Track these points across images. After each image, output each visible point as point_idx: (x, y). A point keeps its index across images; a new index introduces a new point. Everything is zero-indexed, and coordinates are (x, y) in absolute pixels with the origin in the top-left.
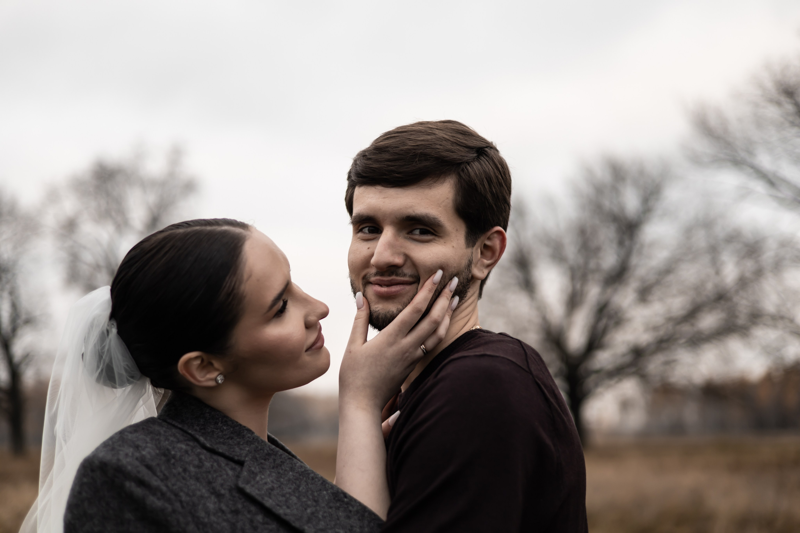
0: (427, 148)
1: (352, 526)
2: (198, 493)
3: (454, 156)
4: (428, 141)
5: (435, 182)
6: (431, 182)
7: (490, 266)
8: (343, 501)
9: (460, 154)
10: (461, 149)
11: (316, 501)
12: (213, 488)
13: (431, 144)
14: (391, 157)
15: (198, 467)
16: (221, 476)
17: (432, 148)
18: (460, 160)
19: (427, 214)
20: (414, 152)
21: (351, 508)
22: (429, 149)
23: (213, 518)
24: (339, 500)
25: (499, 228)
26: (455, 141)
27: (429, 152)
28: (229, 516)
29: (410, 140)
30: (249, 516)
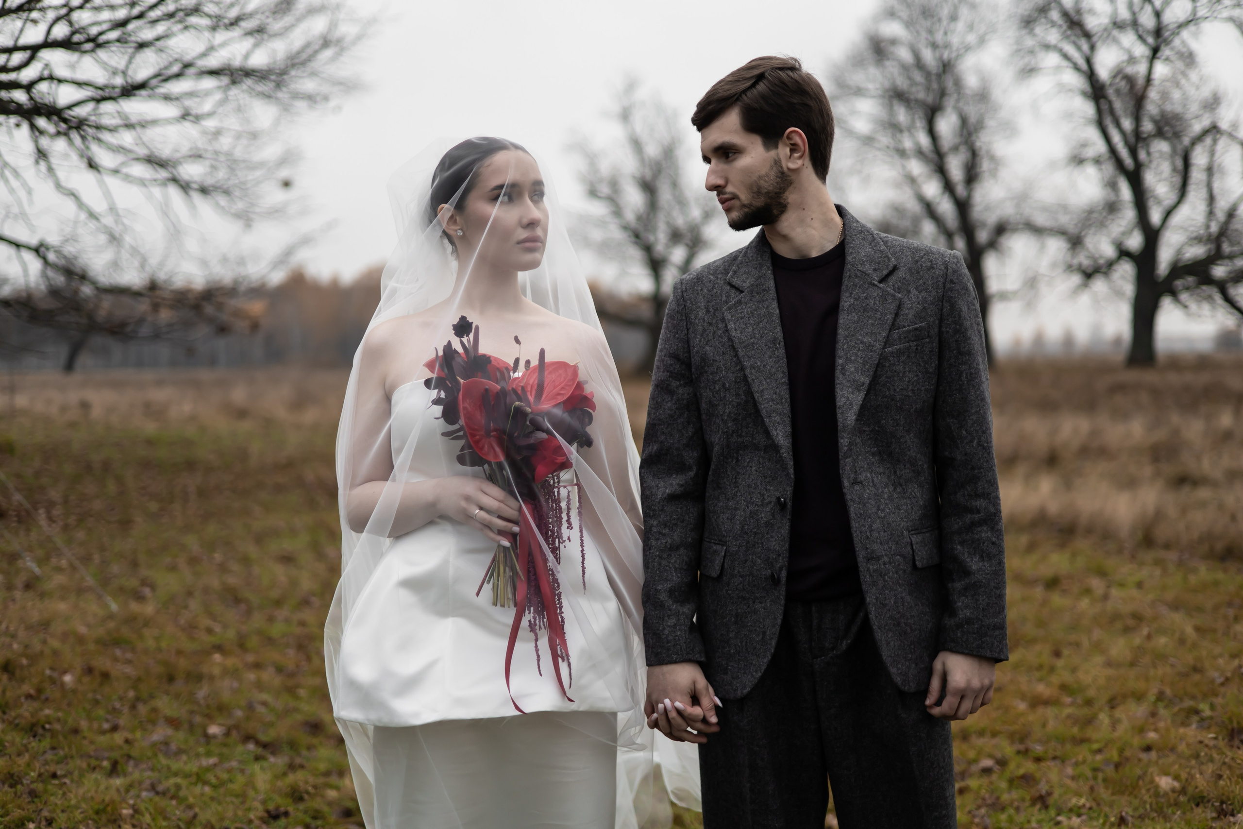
1: (767, 364)
2: (699, 304)
8: (776, 346)
11: (762, 337)
12: (708, 306)
15: (710, 291)
16: (716, 300)
21: (776, 352)
23: (697, 321)
24: (774, 344)
28: (706, 324)
30: (715, 329)
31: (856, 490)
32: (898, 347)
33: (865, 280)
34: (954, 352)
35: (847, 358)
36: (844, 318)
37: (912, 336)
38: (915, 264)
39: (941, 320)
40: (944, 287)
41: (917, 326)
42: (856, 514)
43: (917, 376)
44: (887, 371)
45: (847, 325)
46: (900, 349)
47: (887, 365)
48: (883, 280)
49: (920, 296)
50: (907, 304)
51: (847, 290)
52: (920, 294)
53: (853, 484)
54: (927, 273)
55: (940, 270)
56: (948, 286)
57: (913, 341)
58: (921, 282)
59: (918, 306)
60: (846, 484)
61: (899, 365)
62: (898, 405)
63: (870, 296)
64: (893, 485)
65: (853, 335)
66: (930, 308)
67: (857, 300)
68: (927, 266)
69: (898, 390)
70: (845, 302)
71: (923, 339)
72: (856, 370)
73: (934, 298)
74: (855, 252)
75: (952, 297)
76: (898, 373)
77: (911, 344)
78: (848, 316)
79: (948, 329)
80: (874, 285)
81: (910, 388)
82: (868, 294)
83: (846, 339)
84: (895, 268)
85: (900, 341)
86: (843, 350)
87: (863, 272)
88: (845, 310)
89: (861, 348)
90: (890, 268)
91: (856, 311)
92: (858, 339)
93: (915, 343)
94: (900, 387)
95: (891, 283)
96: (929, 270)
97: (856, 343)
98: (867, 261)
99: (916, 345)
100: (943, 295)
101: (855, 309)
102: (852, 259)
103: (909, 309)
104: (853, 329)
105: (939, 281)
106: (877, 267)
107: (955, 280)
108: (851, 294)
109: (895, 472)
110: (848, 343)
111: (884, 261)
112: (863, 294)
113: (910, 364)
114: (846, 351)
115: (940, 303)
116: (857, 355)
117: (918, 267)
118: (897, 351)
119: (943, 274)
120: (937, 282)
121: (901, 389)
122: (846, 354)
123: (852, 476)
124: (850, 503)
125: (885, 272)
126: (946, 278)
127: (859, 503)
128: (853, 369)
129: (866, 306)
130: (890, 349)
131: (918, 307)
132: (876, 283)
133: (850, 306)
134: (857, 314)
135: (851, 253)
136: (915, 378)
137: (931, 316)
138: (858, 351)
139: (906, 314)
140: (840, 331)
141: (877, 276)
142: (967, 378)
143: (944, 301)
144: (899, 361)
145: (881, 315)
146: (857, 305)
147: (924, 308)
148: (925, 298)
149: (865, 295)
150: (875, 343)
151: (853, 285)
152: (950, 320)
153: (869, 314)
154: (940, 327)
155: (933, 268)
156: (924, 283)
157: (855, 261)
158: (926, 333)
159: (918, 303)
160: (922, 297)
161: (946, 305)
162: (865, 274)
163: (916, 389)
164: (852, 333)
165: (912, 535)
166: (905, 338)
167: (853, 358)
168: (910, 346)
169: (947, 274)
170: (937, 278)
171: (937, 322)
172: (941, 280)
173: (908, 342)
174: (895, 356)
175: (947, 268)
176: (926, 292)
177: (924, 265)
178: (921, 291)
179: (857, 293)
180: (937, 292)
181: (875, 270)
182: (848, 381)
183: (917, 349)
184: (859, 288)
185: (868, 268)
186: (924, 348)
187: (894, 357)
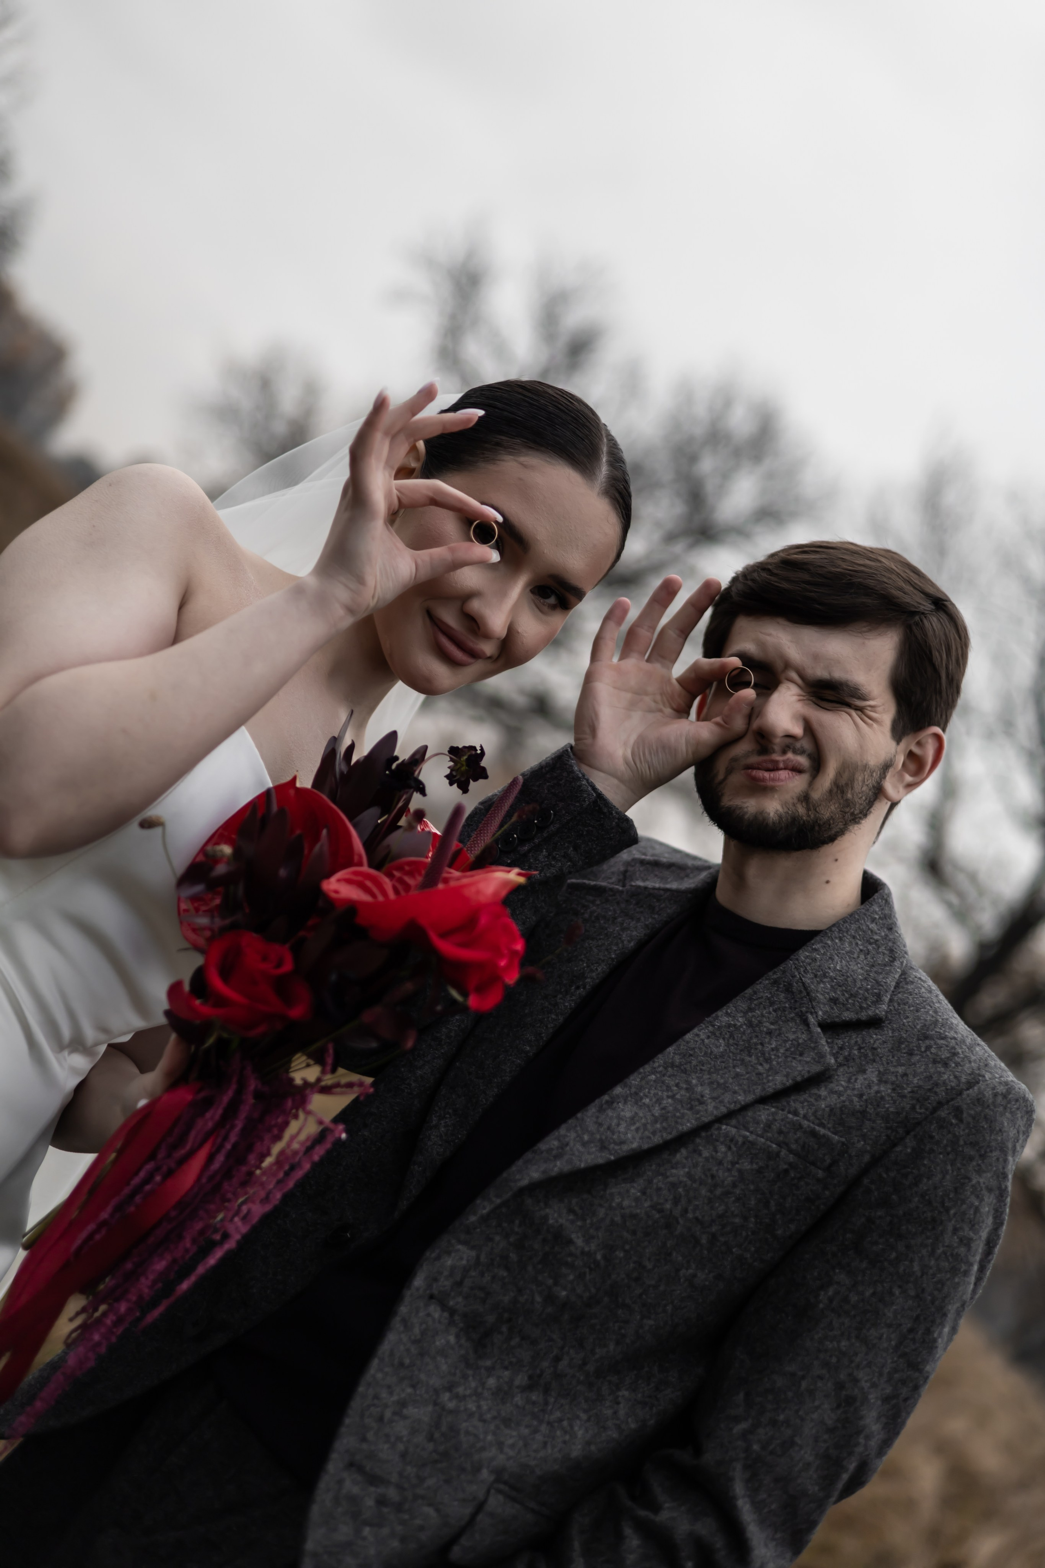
0: (870, 578)
3: (907, 599)
4: (870, 567)
5: (870, 630)
6: (864, 629)
7: (911, 786)
9: (914, 599)
10: (915, 592)
13: (875, 574)
14: (811, 579)
17: (878, 580)
18: (915, 607)
19: (847, 681)
20: (850, 580)
22: (874, 580)
25: (937, 730)
26: (907, 579)
27: (873, 584)
29: (843, 560)
31: (429, 1315)
32: (752, 1138)
33: (798, 1004)
34: (849, 1236)
35: (636, 1094)
36: (698, 1035)
37: (796, 1141)
38: (918, 1039)
39: (876, 1161)
40: (935, 1110)
41: (822, 1131)
42: (392, 1354)
43: (746, 1219)
44: (695, 1165)
45: (693, 1049)
46: (753, 1143)
47: (706, 1154)
48: (831, 1028)
49: (876, 1088)
50: (840, 1083)
51: (751, 999)
52: (878, 1085)
53: (431, 1297)
54: (927, 1065)
55: (956, 1077)
56: (943, 1113)
57: (791, 1151)
58: (901, 1070)
59: (856, 1099)
60: (419, 1282)
61: (729, 1170)
62: (669, 1243)
63: (780, 1035)
64: (530, 1377)
65: (685, 1071)
66: (874, 1122)
67: (750, 1024)
68: (937, 1055)
69: (690, 1215)
70: (728, 1015)
71: (813, 1163)
72: (632, 1118)
73: (898, 1113)
74: (824, 954)
75: (932, 1137)
76: (715, 1186)
77: (784, 1152)
78: (708, 1037)
79: (873, 1187)
80: (806, 1023)
81: (714, 1229)
82: (780, 1029)
83: (666, 1068)
84: (875, 1023)
85: (765, 1131)
86: (642, 1079)
87: (806, 988)
88: (713, 1026)
89: (678, 1096)
90: (863, 1016)
91: (731, 1041)
92: (688, 1082)
93: (791, 1158)
94: (698, 1214)
95: (840, 1042)
96: (935, 1062)
97: (677, 1085)
98: (832, 979)
99: (790, 1164)
100: (919, 1123)
101: (732, 1036)
102: (807, 957)
103: (832, 1092)
104: (694, 1063)
105: (936, 1093)
106: (842, 999)
107: (965, 1115)
108: (750, 1009)
109: (557, 1359)
110: (664, 1075)
111: (866, 999)
112: (772, 1024)
113: (752, 1187)
114: (647, 1083)
115: (901, 1131)
116: (659, 1101)
117: (919, 1047)
118: (744, 1143)
119: (952, 1088)
120: (930, 1090)
121: (697, 1219)
122: (641, 1088)
123: (445, 1283)
124: (396, 1323)
125: (847, 1016)
126: (952, 1099)
127: (416, 1342)
128: (628, 1114)
129: (756, 1044)
130: (734, 1131)
131: (851, 1101)
132: (812, 1020)
133: (729, 1026)
134: (728, 1045)
135: (816, 950)
136: (737, 1220)
137: (864, 1137)
138: (668, 1097)
139: (820, 1096)
140: (671, 1049)
141: (825, 1013)
142: (831, 1300)
143: (913, 1133)
144: (733, 1163)
145: (768, 1070)
146: (744, 1033)
147: (863, 1113)
148: (882, 1098)
149: (772, 1027)
150: (709, 1101)
151: (769, 999)
152: (892, 1174)
153: (747, 1059)
154: (865, 1171)
155: (946, 1065)
156: (905, 1075)
157: (810, 964)
158: (828, 1160)
159: (861, 1096)
160: (878, 1092)
161: (910, 1142)
162: (808, 994)
163: (722, 1239)
164: (688, 1067)
165: (500, 1491)
166: (780, 1132)
167: (647, 1101)
168: (778, 1154)
169: (960, 1093)
170: (936, 1084)
171: (867, 1158)
172: (942, 1093)
173: (778, 1145)
174: (734, 1149)
175: (970, 1085)
176: (894, 1090)
177: (933, 1050)
178: (886, 1082)
179: (763, 1016)
180: (913, 1108)
181: (834, 1001)
182: (596, 1123)
183: (786, 1171)
184: (775, 1011)
185: (822, 991)
186: (802, 1183)
187: (730, 1148)
